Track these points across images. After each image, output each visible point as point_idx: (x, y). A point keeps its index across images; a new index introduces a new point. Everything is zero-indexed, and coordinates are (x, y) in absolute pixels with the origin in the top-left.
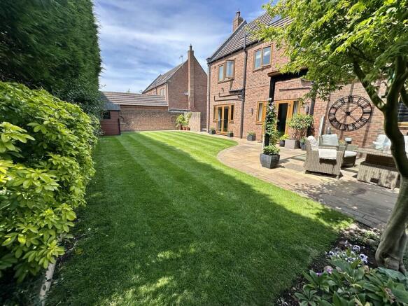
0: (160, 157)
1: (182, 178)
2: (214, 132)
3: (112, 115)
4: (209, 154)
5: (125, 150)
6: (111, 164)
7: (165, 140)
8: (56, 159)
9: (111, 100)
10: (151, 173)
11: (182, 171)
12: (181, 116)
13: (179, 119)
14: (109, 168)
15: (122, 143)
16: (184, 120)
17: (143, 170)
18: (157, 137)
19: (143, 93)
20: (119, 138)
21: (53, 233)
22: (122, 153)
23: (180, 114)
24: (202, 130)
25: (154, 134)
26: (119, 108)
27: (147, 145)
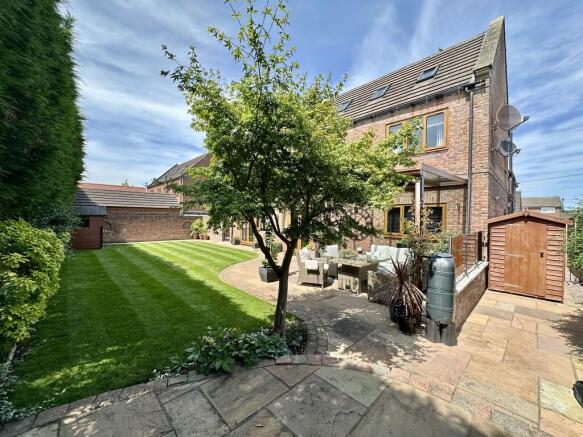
0: (146, 275)
1: (161, 295)
2: (237, 242)
3: (92, 221)
4: (212, 270)
5: (102, 269)
6: (78, 286)
7: (165, 254)
8: (35, 273)
9: (93, 200)
10: (126, 294)
11: (167, 288)
12: (198, 221)
13: (195, 225)
14: (75, 290)
15: (101, 260)
16: (201, 226)
17: (119, 290)
18: (155, 250)
19: (149, 187)
20: (98, 253)
21: (23, 323)
22: (98, 271)
23: (196, 218)
24: (224, 240)
25: (153, 246)
26: (104, 212)
27: (136, 262)
